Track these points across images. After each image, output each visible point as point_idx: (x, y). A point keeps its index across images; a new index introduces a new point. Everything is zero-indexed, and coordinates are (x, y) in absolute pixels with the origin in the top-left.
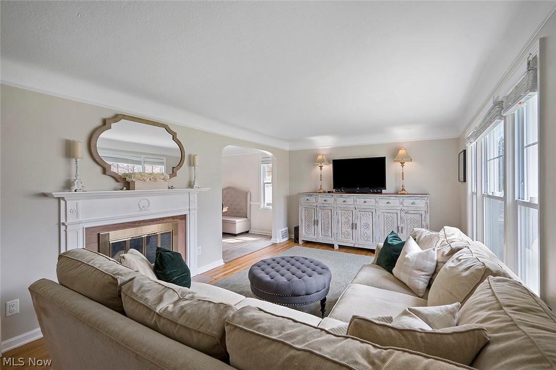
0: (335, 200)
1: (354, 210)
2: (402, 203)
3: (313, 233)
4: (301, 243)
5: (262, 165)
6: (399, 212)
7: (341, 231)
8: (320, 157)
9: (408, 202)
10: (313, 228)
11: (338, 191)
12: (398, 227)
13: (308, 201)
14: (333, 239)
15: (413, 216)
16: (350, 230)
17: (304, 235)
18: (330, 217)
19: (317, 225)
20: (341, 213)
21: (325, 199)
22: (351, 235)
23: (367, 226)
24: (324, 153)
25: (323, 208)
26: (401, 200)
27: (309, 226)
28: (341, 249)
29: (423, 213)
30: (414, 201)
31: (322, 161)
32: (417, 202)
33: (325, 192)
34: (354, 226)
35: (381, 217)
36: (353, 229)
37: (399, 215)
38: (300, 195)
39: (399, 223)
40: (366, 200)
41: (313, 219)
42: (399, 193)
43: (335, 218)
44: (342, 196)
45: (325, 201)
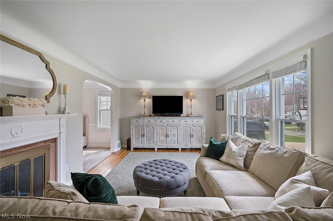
0: (156, 121)
1: (167, 126)
2: (192, 121)
3: (141, 143)
4: (132, 149)
5: (98, 97)
6: (191, 126)
7: (160, 139)
8: (144, 94)
9: (195, 120)
10: (141, 139)
11: (156, 115)
12: (191, 134)
13: (137, 122)
14: (154, 145)
15: (198, 128)
16: (164, 138)
17: (134, 144)
18: (152, 131)
19: (144, 137)
20: (159, 129)
21: (149, 120)
22: (165, 141)
23: (174, 135)
24: (146, 91)
25: (148, 126)
26: (192, 119)
27: (138, 138)
28: (159, 151)
29: (202, 126)
30: (198, 120)
31: (145, 97)
32: (200, 120)
33: (147, 116)
34: (167, 136)
35: (182, 130)
36: (166, 137)
37: (191, 128)
38: (132, 118)
39: (191, 132)
40: (174, 120)
41: (141, 133)
42: (190, 116)
43: (155, 132)
44: (160, 118)
45: (149, 121)
